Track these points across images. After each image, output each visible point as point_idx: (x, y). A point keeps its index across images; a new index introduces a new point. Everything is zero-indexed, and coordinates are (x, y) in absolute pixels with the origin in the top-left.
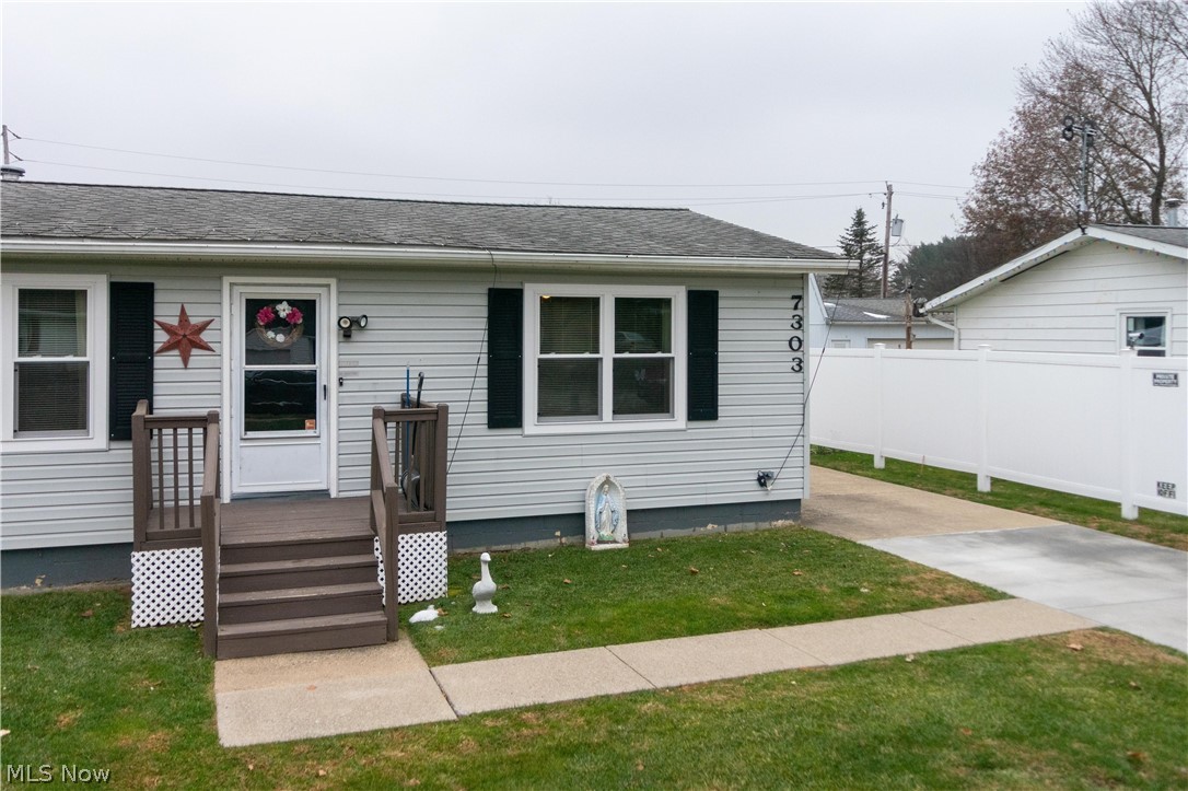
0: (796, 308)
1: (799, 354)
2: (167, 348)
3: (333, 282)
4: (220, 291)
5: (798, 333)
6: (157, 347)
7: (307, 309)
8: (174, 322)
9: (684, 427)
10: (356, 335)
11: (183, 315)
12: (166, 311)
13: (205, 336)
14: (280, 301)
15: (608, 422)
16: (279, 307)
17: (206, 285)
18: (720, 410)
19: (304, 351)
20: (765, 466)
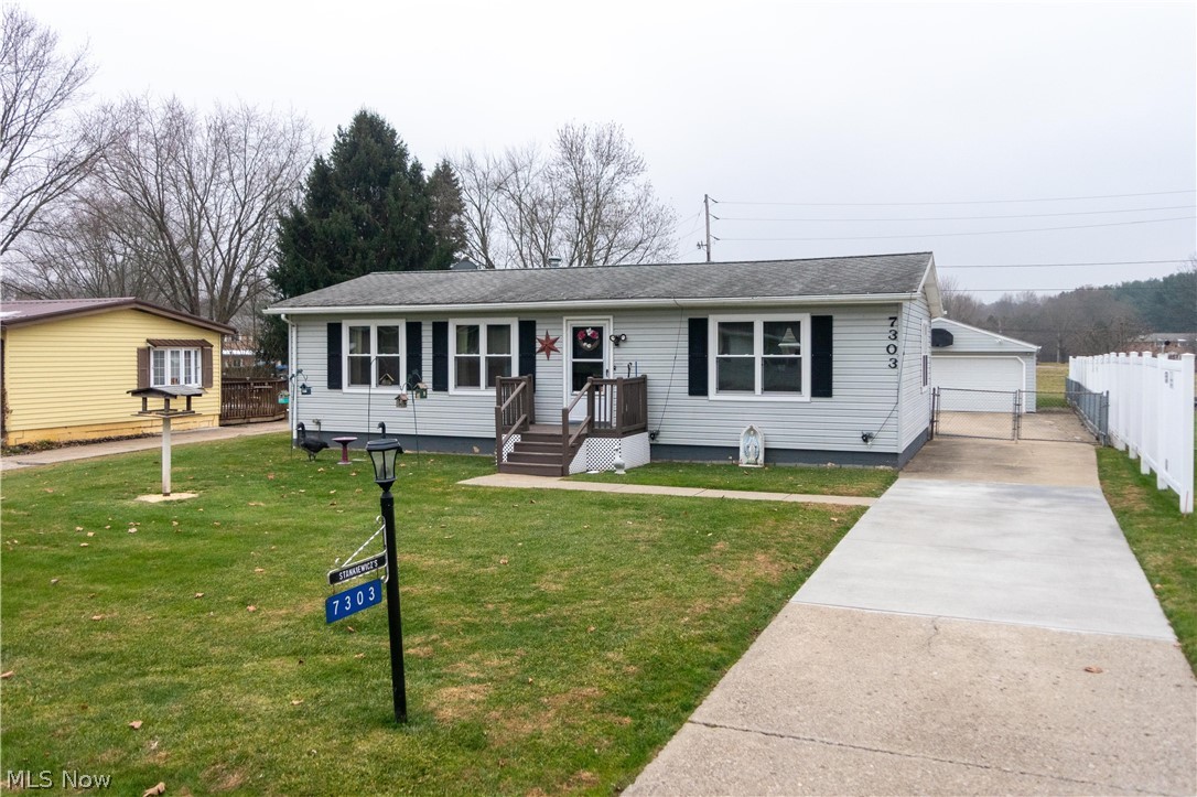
0: (892, 325)
1: (894, 356)
2: (541, 350)
3: (611, 317)
4: (562, 323)
5: (894, 342)
6: (537, 350)
7: (599, 330)
8: (544, 338)
9: (808, 400)
10: (622, 344)
11: (547, 336)
12: (540, 334)
13: (556, 345)
14: (588, 328)
15: (758, 394)
16: (588, 331)
17: (556, 321)
18: (835, 392)
19: (598, 352)
20: (867, 429)
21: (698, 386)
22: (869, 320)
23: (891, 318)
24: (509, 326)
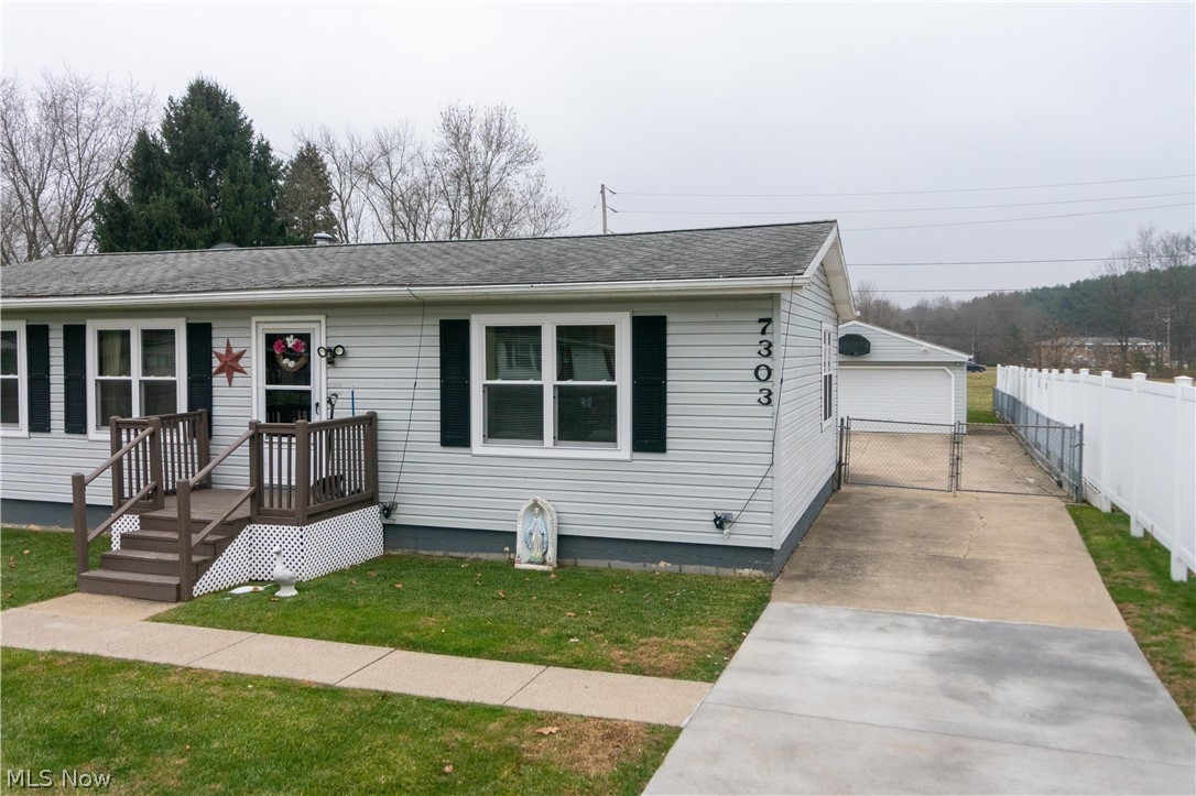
0: (763, 332)
1: (767, 385)
2: (220, 370)
3: (322, 318)
4: (250, 328)
5: (767, 361)
6: (214, 370)
7: (305, 338)
8: (223, 351)
9: (628, 457)
10: (338, 361)
11: (229, 348)
12: (219, 346)
13: (242, 363)
14: (289, 335)
15: (549, 448)
16: (288, 339)
17: (242, 323)
18: (670, 443)
19: (304, 375)
20: (723, 507)
21: (454, 432)
22: (726, 323)
23: (761, 321)
24: (172, 332)
